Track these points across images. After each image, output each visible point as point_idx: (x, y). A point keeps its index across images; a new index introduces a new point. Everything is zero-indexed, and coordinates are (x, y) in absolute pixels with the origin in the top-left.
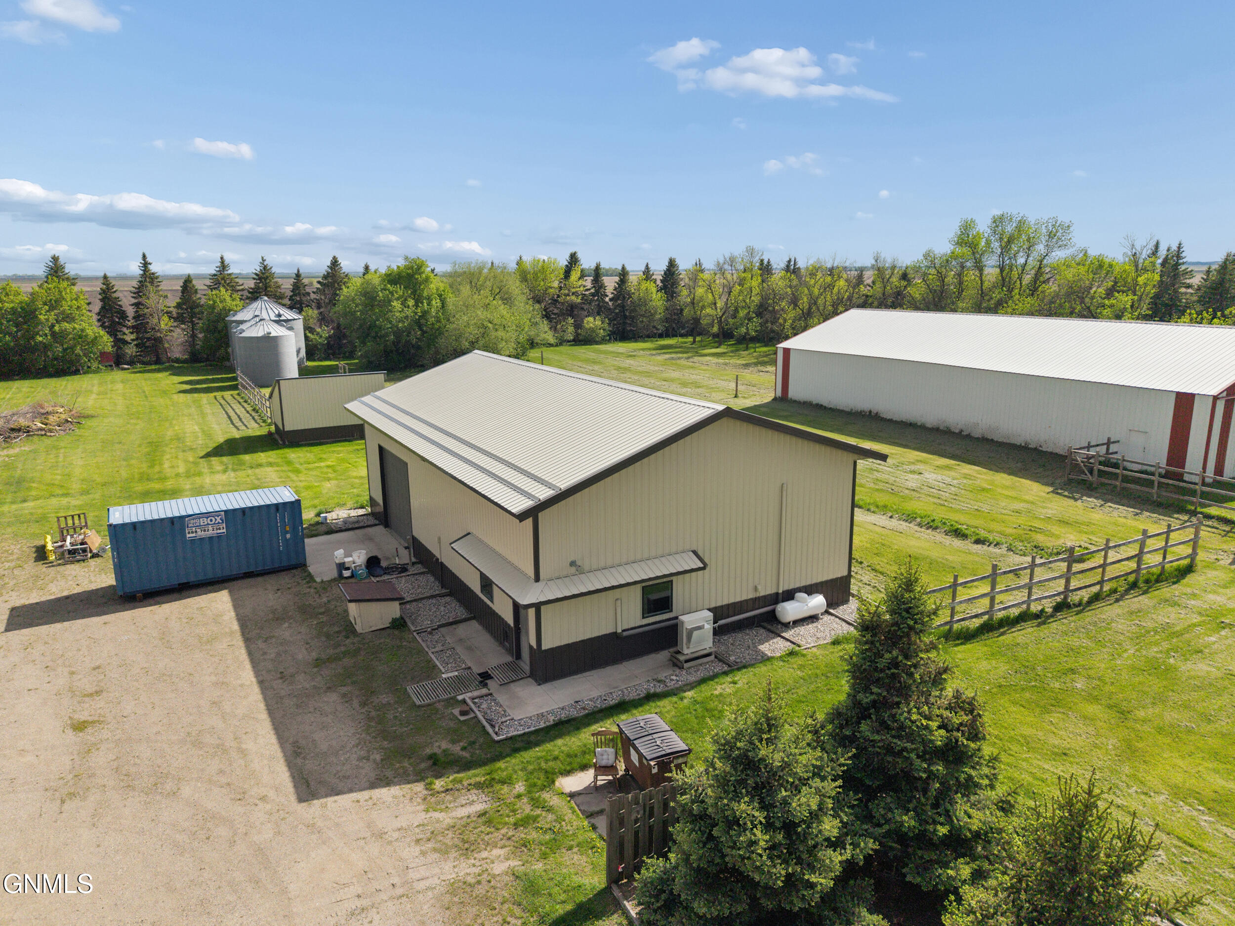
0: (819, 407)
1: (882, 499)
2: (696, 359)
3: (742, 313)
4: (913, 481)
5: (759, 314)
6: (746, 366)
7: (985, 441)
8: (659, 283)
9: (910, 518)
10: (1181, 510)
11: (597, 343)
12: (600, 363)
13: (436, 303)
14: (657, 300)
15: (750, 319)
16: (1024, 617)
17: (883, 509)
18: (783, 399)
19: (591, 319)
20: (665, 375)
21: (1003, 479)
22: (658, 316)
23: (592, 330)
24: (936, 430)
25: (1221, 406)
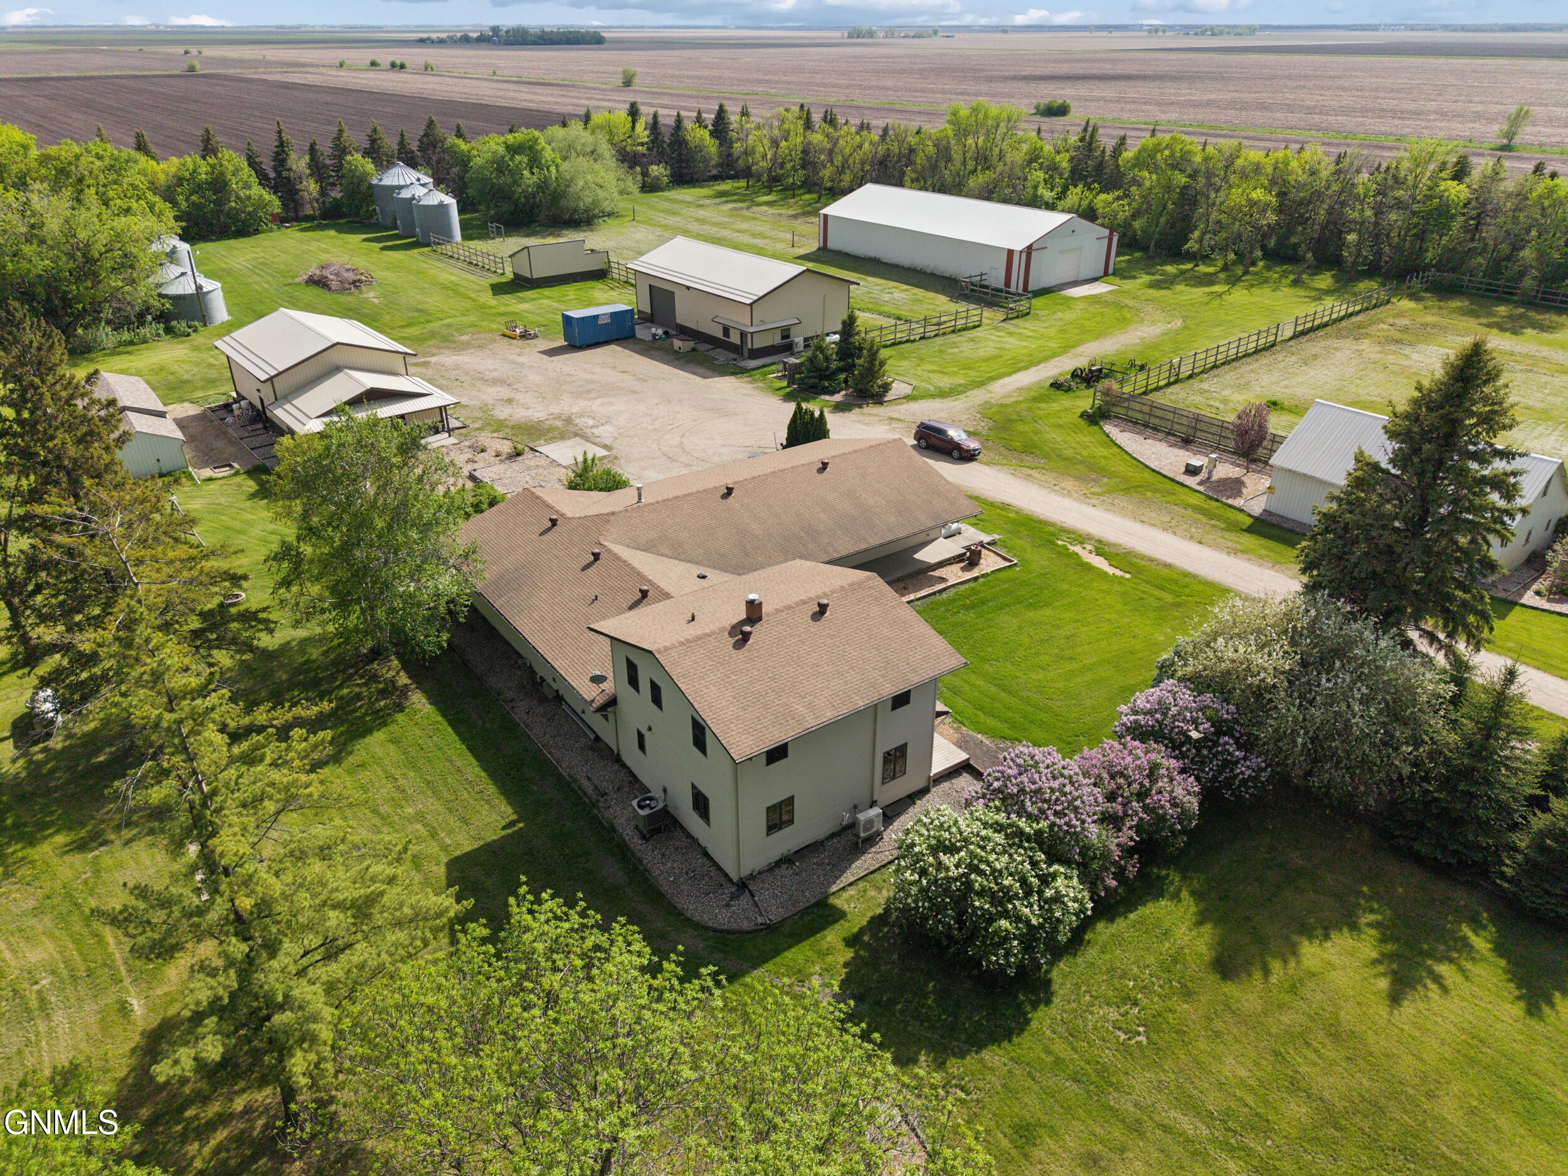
0: (847, 255)
1: (871, 306)
2: (755, 209)
3: (789, 166)
4: (887, 297)
5: (803, 167)
6: (795, 217)
7: (933, 275)
8: (710, 127)
9: (880, 314)
10: (997, 305)
11: (663, 190)
12: (679, 214)
13: (553, 169)
14: (711, 146)
15: (796, 171)
16: (907, 341)
17: (869, 310)
18: (824, 248)
19: (655, 167)
20: (737, 227)
21: (931, 295)
22: (713, 163)
23: (657, 178)
24: (909, 269)
25: (1024, 256)
